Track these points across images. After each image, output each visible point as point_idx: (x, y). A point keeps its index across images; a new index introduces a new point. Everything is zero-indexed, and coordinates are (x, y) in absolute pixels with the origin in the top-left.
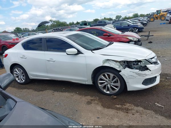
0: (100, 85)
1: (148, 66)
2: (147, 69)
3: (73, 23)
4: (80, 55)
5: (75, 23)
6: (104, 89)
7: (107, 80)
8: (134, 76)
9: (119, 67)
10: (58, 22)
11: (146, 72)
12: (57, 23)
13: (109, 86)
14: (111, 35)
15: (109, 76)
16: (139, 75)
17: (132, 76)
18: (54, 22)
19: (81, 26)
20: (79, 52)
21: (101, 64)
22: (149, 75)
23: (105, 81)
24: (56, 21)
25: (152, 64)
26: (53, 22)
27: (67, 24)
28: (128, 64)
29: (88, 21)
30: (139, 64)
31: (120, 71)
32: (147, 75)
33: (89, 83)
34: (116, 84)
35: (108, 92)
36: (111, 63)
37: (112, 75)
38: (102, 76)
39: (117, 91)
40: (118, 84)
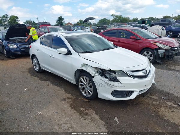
0: (80, 87)
1: (118, 78)
2: (117, 81)
3: (137, 19)
4: (70, 55)
5: (139, 19)
6: (83, 91)
7: (85, 83)
8: (103, 85)
9: (96, 73)
10: (121, 17)
11: (115, 83)
12: (119, 18)
13: (86, 89)
16: (108, 84)
17: (102, 84)
18: (116, 16)
19: (138, 23)
20: (69, 53)
21: (79, 67)
22: (118, 87)
23: (84, 84)
24: (118, 16)
25: (130, 77)
26: (114, 17)
28: (103, 72)
29: (156, 18)
30: (113, 74)
31: (94, 77)
32: (115, 87)
33: (74, 82)
34: (90, 89)
35: (85, 95)
36: (89, 68)
37: (88, 79)
38: (82, 79)
39: (91, 95)
40: (92, 89)
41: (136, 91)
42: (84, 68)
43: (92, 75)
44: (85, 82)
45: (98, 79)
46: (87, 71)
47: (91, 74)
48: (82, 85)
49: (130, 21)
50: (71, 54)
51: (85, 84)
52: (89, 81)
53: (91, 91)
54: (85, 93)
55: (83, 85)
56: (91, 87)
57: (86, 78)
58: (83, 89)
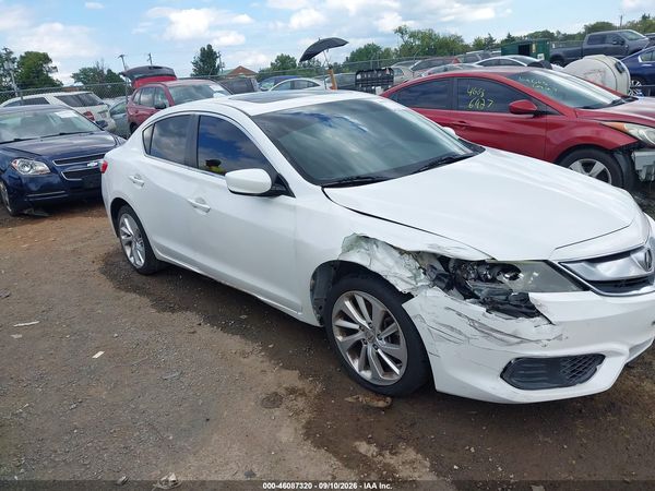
0: (340, 338)
1: (535, 297)
2: (531, 311)
3: (491, 40)
5: (498, 41)
6: (353, 358)
7: (364, 323)
8: (460, 333)
9: (415, 277)
10: (431, 34)
11: (524, 326)
12: (422, 39)
13: (370, 349)
14: (550, 110)
15: (369, 306)
16: (488, 332)
17: (452, 329)
18: (413, 35)
19: (503, 54)
20: (280, 187)
21: (335, 253)
22: (537, 341)
23: (356, 327)
24: (419, 32)
25: (586, 289)
26: (406, 37)
27: (467, 46)
28: (453, 274)
29: (559, 33)
30: (505, 278)
31: (409, 296)
32: (523, 340)
33: (309, 316)
34: (392, 348)
35: (367, 375)
36: (380, 253)
37: (379, 307)
38: (348, 304)
39: (396, 378)
40: (400, 350)
41: (617, 354)
42: (356, 257)
43: (402, 287)
44: (363, 318)
45: (431, 307)
46: (375, 267)
47: (392, 281)
48: (348, 332)
49: (466, 48)
50: (289, 193)
51: (361, 326)
52: (387, 315)
53: (396, 361)
54: (366, 365)
55: (355, 331)
56: (393, 339)
57: (366, 301)
58: (356, 349)
